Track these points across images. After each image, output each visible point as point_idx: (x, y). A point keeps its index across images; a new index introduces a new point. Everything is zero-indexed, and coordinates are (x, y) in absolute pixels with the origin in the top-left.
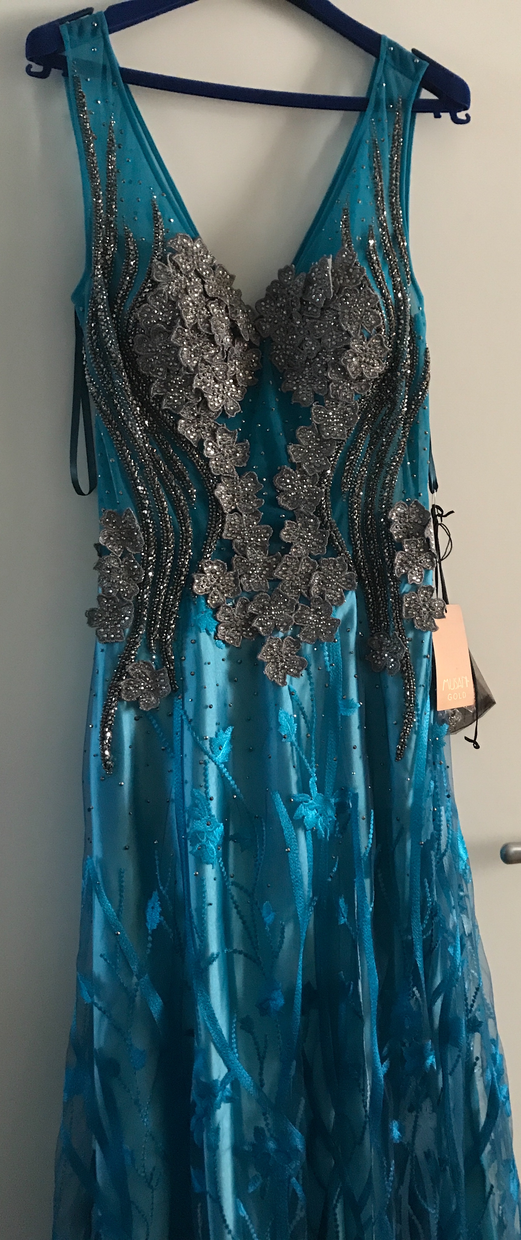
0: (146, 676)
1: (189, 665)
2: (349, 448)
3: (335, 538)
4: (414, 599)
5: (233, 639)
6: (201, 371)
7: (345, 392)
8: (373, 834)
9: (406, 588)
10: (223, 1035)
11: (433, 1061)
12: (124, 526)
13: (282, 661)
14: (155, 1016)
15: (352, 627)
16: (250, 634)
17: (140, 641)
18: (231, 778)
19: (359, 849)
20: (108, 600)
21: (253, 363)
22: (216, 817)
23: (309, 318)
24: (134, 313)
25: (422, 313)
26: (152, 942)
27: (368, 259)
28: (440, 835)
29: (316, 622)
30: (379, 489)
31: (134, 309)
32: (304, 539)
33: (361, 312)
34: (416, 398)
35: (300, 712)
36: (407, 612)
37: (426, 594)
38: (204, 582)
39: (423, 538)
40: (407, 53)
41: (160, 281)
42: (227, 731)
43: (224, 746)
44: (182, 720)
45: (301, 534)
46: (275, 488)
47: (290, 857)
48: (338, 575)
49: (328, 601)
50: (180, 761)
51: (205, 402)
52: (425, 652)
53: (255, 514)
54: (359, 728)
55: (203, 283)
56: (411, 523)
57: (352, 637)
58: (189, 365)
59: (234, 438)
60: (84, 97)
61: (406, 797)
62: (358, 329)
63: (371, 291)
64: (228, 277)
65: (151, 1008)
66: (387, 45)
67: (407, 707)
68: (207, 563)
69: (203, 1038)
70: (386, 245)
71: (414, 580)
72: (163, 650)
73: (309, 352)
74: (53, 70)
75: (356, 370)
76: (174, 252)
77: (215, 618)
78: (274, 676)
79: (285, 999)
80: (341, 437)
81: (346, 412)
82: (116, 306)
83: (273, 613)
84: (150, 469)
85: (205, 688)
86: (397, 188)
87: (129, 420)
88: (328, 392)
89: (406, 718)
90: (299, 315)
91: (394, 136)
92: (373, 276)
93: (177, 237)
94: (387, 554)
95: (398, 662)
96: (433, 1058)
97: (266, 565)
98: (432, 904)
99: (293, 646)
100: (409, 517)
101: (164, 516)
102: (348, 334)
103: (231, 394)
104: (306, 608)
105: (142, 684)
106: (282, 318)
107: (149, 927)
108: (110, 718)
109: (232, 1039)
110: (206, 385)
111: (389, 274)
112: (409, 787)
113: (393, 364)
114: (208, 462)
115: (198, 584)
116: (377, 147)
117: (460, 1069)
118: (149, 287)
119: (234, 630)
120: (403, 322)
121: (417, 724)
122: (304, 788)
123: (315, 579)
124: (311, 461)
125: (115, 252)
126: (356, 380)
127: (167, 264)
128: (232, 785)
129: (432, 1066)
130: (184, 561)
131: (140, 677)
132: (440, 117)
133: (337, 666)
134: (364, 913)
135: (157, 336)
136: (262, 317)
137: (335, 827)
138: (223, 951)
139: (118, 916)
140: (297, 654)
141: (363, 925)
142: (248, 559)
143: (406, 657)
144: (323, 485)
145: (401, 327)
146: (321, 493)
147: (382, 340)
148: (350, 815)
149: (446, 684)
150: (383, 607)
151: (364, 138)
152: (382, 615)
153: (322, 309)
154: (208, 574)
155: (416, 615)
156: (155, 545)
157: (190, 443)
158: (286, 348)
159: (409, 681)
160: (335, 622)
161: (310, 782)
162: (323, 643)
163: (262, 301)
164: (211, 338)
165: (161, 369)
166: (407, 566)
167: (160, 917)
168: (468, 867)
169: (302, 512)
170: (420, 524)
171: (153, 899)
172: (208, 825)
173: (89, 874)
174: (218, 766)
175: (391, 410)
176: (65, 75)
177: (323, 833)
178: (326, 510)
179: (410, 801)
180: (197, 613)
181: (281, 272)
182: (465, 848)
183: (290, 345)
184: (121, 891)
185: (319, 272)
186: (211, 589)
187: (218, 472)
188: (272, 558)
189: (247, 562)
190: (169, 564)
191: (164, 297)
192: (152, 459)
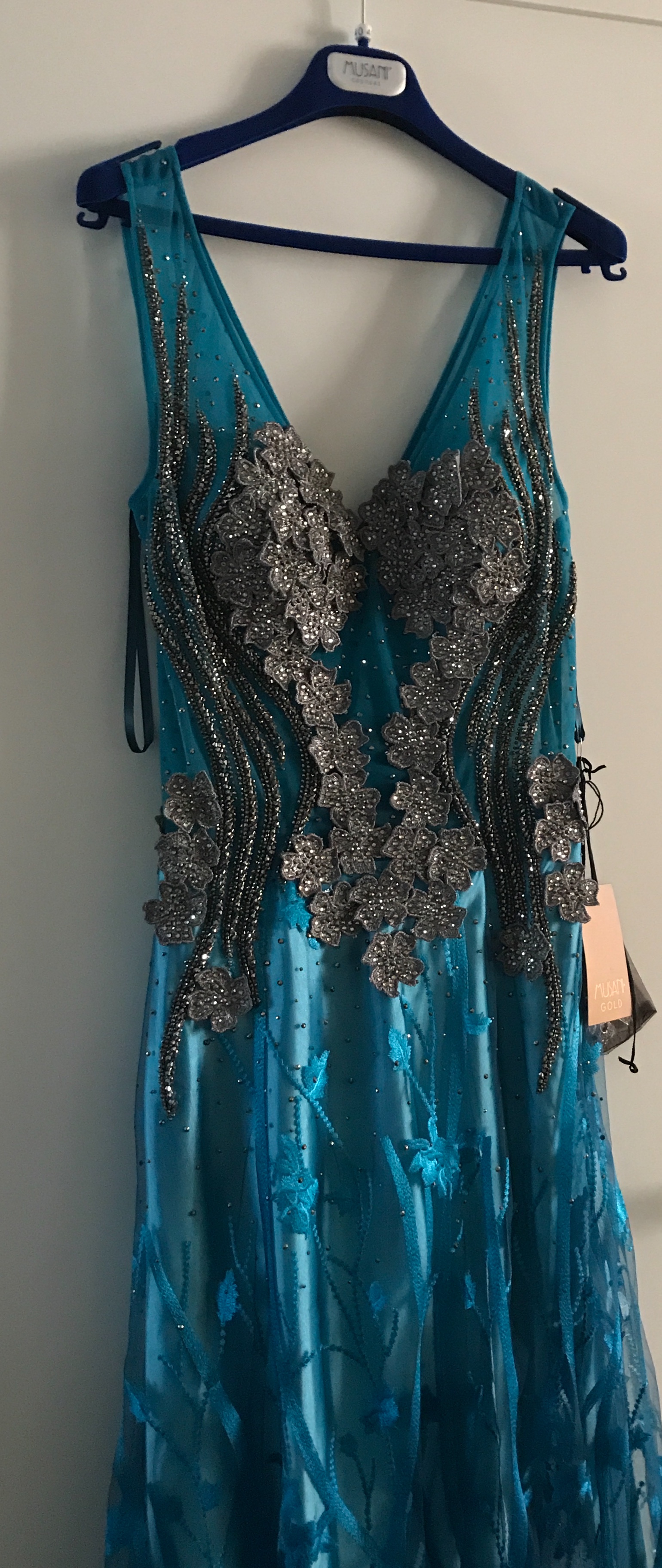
0: (221, 987)
1: (274, 972)
2: (477, 688)
3: (459, 803)
4: (560, 882)
5: (330, 936)
6: (296, 596)
7: (473, 619)
8: (509, 1190)
9: (548, 866)
10: (319, 1460)
11: (588, 1489)
12: (195, 793)
13: (392, 964)
14: (231, 1438)
15: (480, 917)
16: (352, 929)
17: (213, 941)
18: (327, 1119)
19: (493, 1210)
20: (173, 889)
21: (355, 583)
22: (309, 1171)
23: (430, 529)
24: (212, 525)
25: (567, 517)
26: (225, 1338)
27: (503, 453)
28: (593, 1189)
29: (435, 912)
30: (513, 739)
31: (212, 519)
32: (420, 804)
33: (495, 521)
34: (560, 625)
35: (415, 1031)
36: (550, 898)
37: (574, 873)
38: (295, 863)
39: (569, 802)
40: (549, 193)
41: (246, 484)
42: (322, 1058)
43: (319, 1077)
44: (266, 1044)
45: (417, 799)
46: (383, 740)
47: (406, 1222)
48: (462, 850)
49: (450, 885)
50: (262, 1098)
51: (299, 634)
52: (574, 950)
53: (359, 774)
54: (489, 1049)
55: (298, 485)
56: (554, 783)
57: (480, 931)
58: (281, 589)
59: (333, 678)
60: (149, 253)
61: (551, 1140)
62: (492, 543)
63: (508, 495)
64: (327, 475)
65: (226, 1427)
66: (523, 184)
67: (552, 1023)
68: (300, 838)
69: (293, 1465)
70: (524, 435)
71: (559, 856)
72: (243, 952)
73: (429, 571)
74: (111, 217)
75: (487, 592)
76: (263, 447)
77: (309, 911)
78: (382, 984)
79: (400, 1410)
80: (467, 675)
81: (474, 645)
82: (188, 515)
83: (381, 901)
84: (230, 720)
85: (296, 1001)
86: (536, 361)
87: (203, 659)
88: (453, 619)
89: (550, 1037)
90: (417, 524)
91: (532, 296)
92: (509, 475)
93: (266, 427)
94: (524, 823)
95: (539, 963)
96: (589, 1485)
97: (371, 839)
98: (585, 1281)
99: (405, 944)
100: (552, 776)
101: (245, 780)
102: (479, 549)
103: (330, 623)
104: (422, 895)
105: (215, 997)
106: (393, 527)
107: (221, 1317)
108: (174, 1043)
109: (330, 1465)
110: (301, 614)
111: (528, 472)
112: (555, 1127)
113: (531, 584)
114: (301, 711)
115: (288, 867)
116: (511, 311)
117: (623, 1498)
118: (232, 492)
119: (331, 925)
120: (543, 530)
121: (564, 1044)
122: (421, 1131)
123: (435, 857)
124: (430, 707)
125: (187, 446)
126: (488, 605)
127: (254, 462)
128: (328, 1129)
129: (587, 1493)
130: (269, 837)
131: (212, 989)
132: (588, 272)
133: (462, 969)
134: (500, 1295)
135: (241, 554)
136: (367, 524)
137: (459, 1181)
138: (318, 1348)
139: (182, 1303)
140: (410, 955)
141: (499, 1310)
142: (350, 832)
143: (550, 956)
144: (445, 737)
145: (541, 537)
146: (441, 746)
147: (520, 555)
148: (478, 1165)
149: (599, 989)
150: (519, 891)
151: (496, 301)
152: (518, 902)
153: (447, 518)
154: (301, 853)
155: (561, 901)
156: (233, 816)
157: (279, 686)
158: (398, 564)
159: (554, 987)
160: (459, 914)
161: (429, 1123)
162: (444, 940)
163: (366, 504)
164: (309, 556)
165: (245, 595)
166: (549, 839)
167: (237, 1304)
168: (628, 1230)
169: (417, 771)
170: (564, 784)
171: (226, 1281)
172: (299, 1181)
173: (144, 1248)
174: (311, 1104)
175: (529, 641)
176: (126, 224)
177: (445, 1189)
178: (448, 767)
179: (556, 1145)
180: (286, 903)
181: (392, 470)
182: (623, 1206)
183: (404, 560)
184: (186, 1271)
185: (442, 471)
186: (304, 872)
187: (313, 722)
188: (379, 831)
189: (348, 836)
190: (252, 841)
191: (251, 505)
192: (231, 707)
